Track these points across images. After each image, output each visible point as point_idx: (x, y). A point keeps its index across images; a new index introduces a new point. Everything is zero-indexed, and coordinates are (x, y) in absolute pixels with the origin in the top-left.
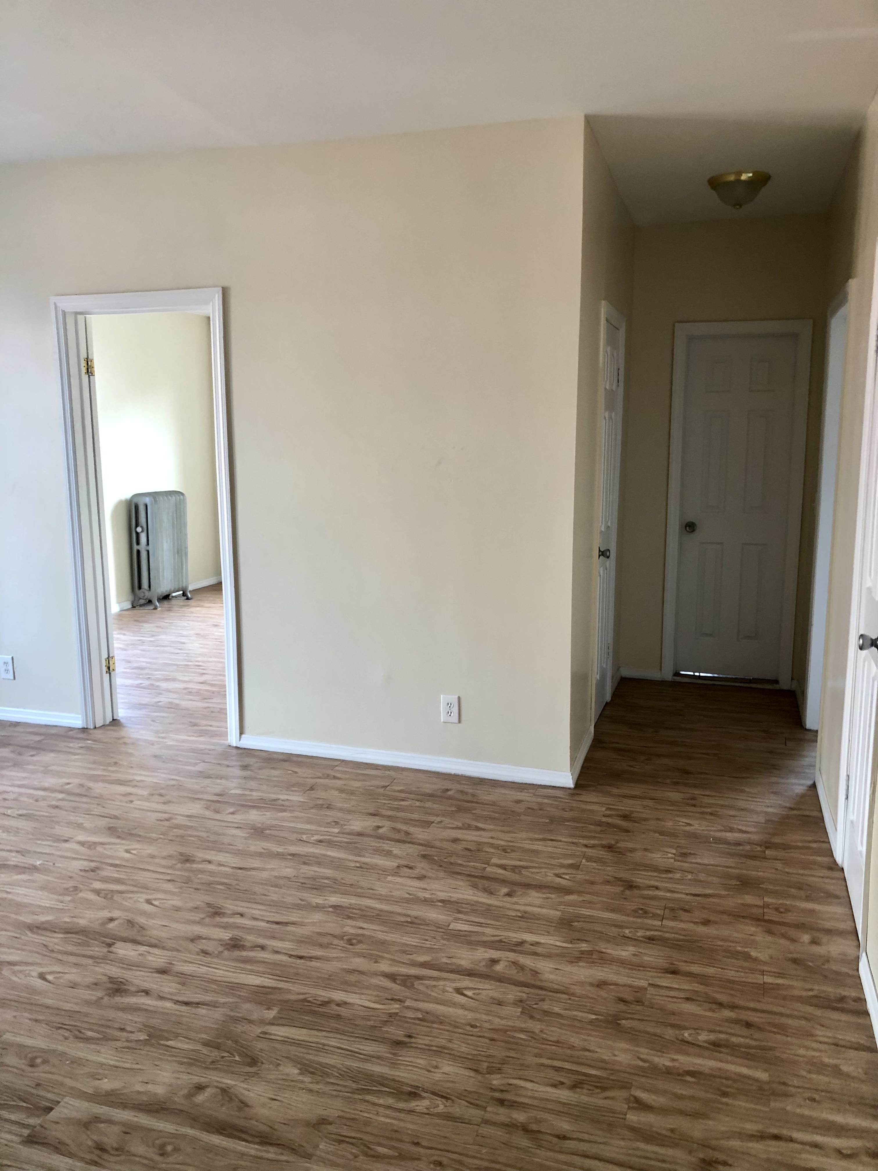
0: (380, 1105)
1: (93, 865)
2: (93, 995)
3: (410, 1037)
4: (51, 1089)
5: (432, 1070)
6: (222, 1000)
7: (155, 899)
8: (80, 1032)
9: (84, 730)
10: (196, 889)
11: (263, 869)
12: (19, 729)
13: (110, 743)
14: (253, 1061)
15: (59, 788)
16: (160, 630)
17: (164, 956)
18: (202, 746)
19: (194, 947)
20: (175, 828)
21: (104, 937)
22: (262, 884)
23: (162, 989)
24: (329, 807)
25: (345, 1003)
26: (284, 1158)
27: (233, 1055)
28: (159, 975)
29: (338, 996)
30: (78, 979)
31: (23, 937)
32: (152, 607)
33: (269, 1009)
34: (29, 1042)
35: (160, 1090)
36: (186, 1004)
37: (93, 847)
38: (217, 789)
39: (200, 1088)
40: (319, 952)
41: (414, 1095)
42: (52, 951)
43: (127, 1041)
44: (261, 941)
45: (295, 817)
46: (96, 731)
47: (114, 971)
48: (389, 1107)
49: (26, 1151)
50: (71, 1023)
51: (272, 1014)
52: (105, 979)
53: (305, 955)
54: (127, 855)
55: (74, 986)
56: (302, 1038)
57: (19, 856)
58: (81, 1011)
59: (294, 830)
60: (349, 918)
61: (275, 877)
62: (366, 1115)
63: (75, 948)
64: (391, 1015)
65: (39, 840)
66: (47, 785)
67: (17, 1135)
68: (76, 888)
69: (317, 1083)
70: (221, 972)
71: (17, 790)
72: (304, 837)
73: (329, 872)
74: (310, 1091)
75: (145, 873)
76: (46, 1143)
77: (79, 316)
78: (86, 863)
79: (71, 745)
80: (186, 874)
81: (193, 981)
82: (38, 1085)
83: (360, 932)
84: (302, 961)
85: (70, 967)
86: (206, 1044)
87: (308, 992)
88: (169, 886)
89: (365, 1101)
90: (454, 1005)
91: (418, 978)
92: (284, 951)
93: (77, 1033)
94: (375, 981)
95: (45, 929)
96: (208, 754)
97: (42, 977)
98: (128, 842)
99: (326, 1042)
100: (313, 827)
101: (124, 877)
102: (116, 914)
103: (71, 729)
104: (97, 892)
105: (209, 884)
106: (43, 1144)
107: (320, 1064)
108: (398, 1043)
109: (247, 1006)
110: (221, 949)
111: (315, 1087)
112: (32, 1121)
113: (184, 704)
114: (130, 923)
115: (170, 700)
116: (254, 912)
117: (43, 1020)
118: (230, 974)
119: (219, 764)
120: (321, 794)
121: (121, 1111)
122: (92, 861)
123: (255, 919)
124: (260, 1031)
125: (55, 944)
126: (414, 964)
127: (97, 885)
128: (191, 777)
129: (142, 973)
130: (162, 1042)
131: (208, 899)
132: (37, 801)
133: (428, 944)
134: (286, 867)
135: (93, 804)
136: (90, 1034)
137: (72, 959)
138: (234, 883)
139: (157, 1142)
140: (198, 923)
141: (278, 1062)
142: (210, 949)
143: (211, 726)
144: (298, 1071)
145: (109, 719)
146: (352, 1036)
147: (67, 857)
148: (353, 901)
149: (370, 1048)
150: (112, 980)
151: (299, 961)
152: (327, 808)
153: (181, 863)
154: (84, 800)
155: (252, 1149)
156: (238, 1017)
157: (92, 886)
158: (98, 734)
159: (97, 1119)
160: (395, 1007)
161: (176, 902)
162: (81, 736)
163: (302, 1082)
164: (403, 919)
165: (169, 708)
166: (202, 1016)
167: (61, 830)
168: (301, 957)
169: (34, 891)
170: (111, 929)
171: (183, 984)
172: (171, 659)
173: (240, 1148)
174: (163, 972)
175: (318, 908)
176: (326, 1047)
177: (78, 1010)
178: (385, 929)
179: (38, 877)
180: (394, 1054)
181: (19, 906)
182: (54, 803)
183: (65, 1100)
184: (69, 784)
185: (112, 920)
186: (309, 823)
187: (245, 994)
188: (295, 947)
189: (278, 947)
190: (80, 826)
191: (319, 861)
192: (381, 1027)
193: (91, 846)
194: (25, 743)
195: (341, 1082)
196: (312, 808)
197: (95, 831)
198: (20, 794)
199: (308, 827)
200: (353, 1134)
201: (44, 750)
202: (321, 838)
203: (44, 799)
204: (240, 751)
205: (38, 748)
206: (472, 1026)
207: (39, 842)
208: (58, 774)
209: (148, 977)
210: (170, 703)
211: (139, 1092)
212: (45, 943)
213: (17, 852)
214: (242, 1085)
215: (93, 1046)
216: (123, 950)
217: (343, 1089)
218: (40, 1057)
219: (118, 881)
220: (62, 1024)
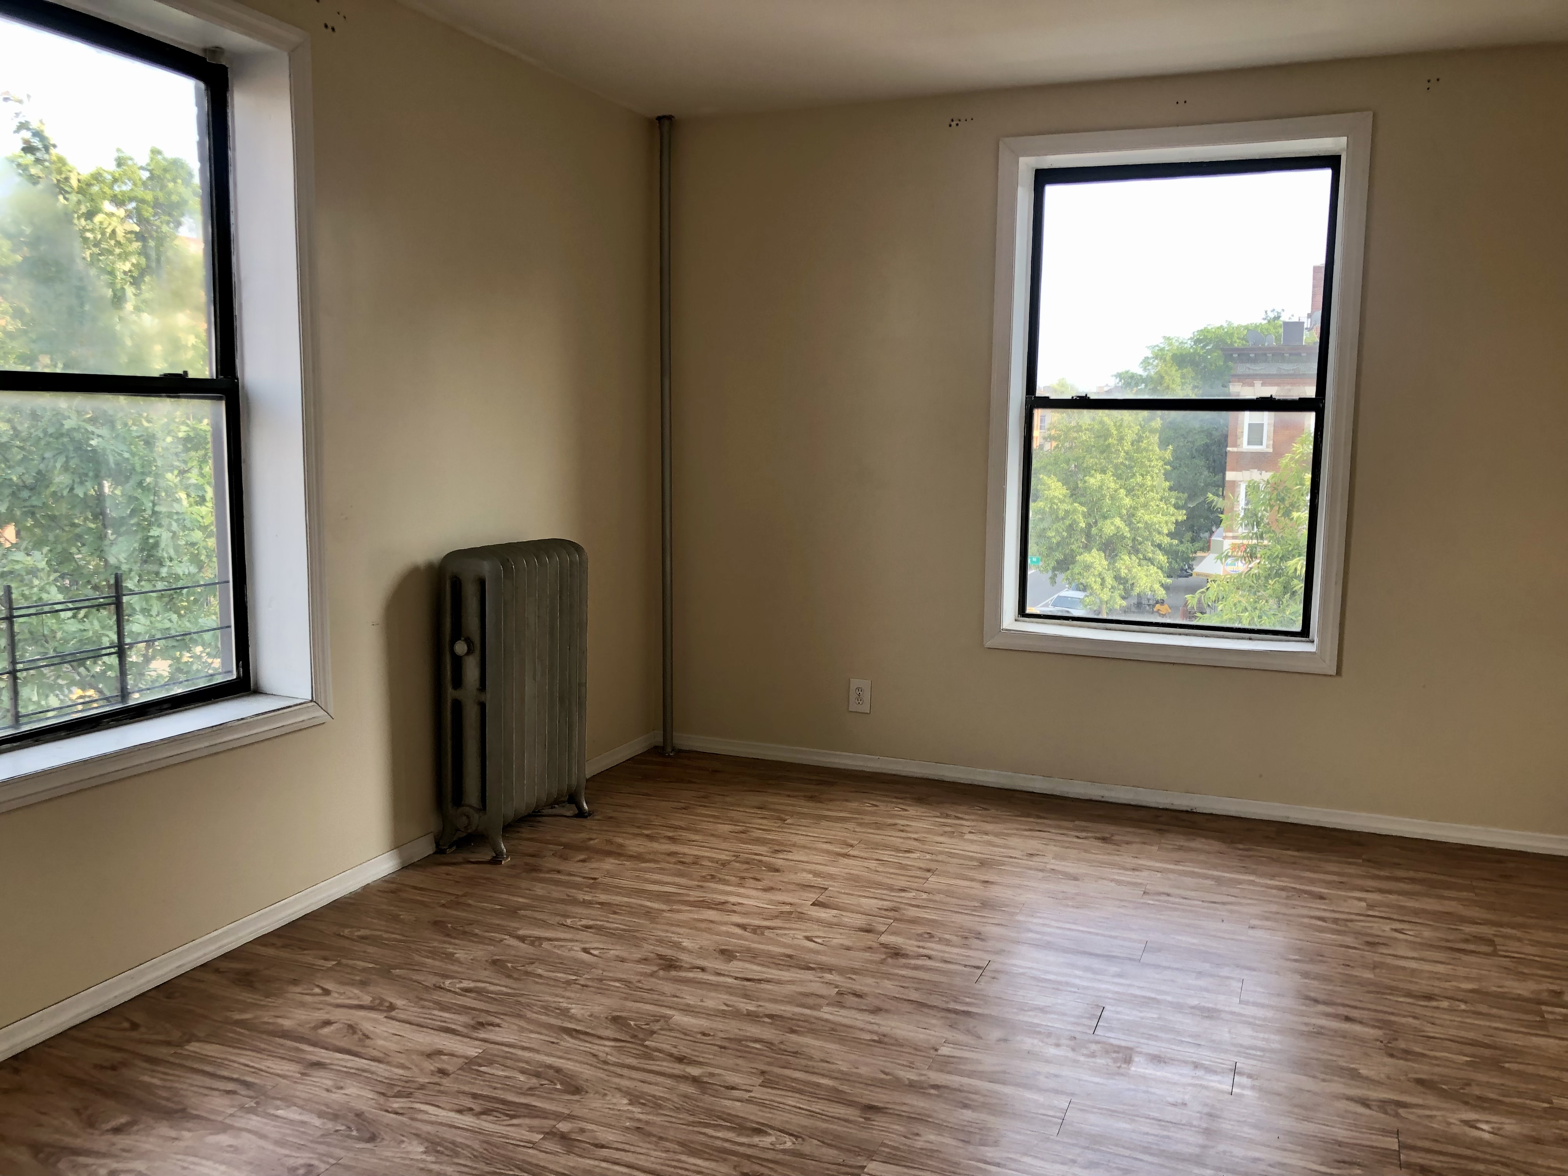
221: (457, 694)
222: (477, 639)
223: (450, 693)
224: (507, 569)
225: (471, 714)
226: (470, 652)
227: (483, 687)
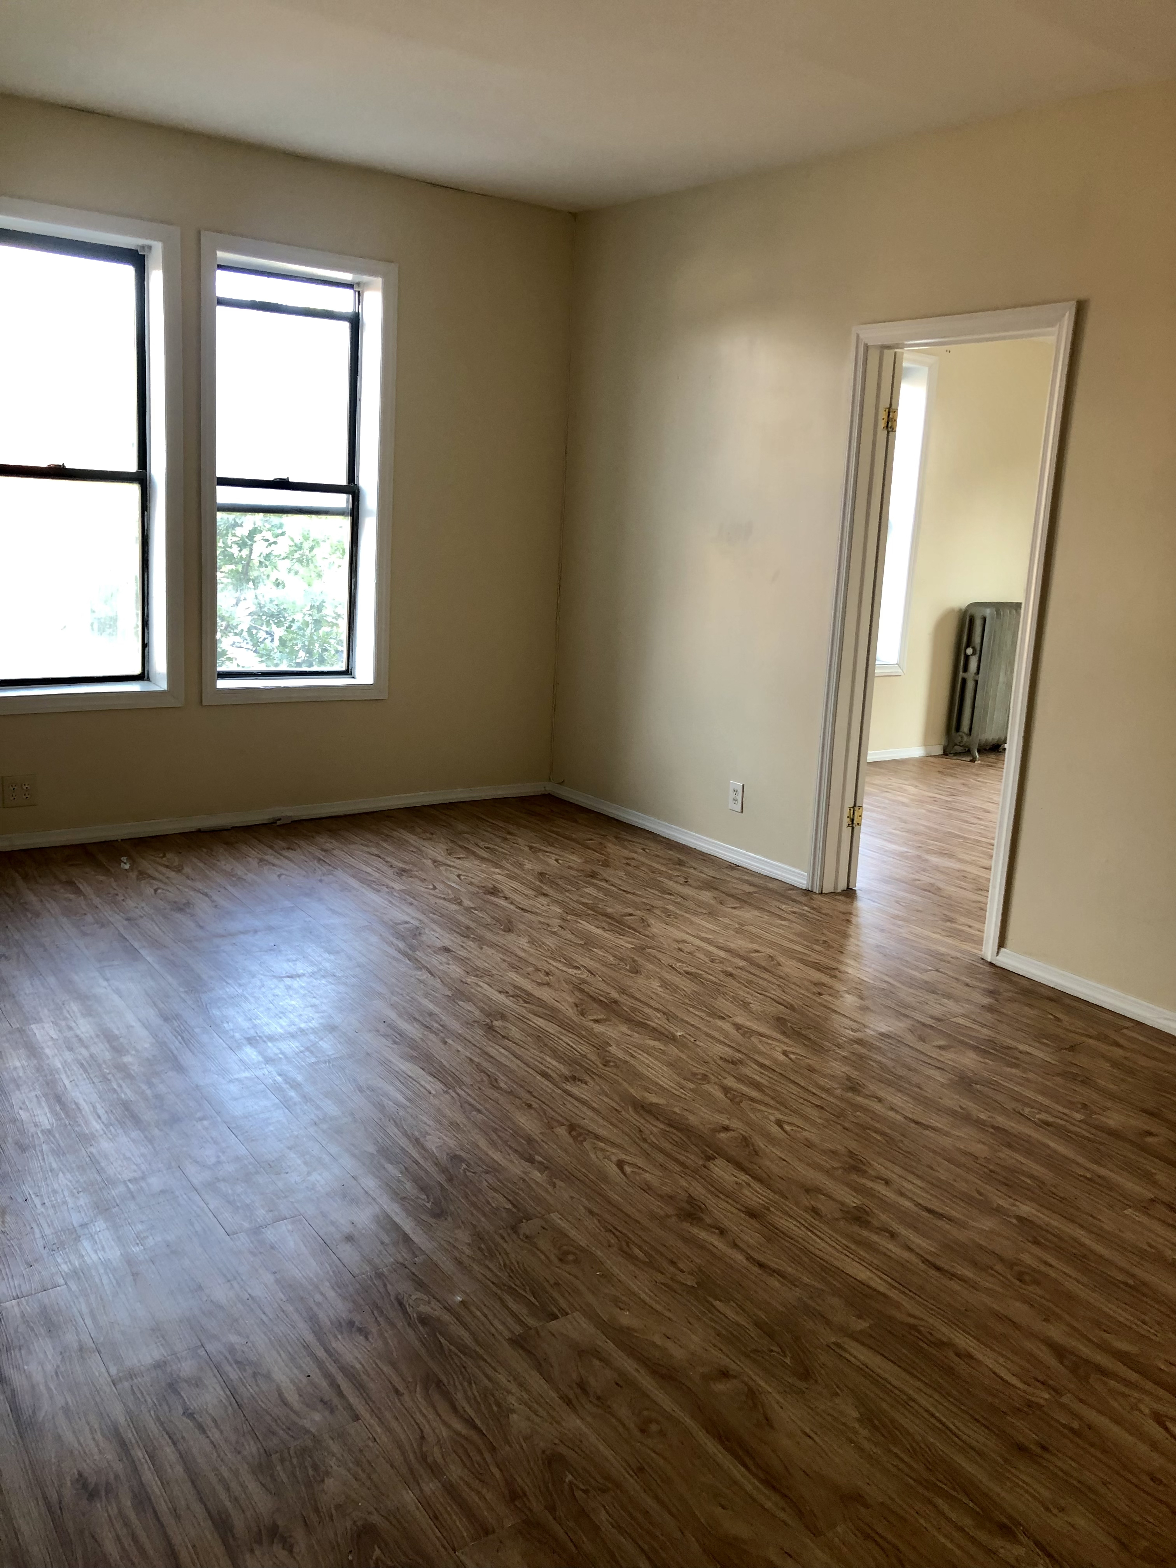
0: (949, 1520)
1: (738, 1056)
2: (662, 1208)
3: (1044, 1448)
4: (567, 1295)
5: (1055, 1511)
6: (806, 1280)
7: (789, 1124)
8: (628, 1246)
9: (807, 892)
10: (844, 1128)
11: (947, 1134)
12: (735, 874)
13: (831, 917)
14: (806, 1374)
15: (742, 953)
16: (966, 789)
17: (765, 1197)
18: (943, 950)
19: (805, 1201)
20: (857, 1043)
21: (707, 1146)
22: (934, 1152)
23: (742, 1235)
24: (1086, 1082)
25: (970, 1356)
26: (782, 1515)
27: (784, 1352)
28: (747, 1218)
29: (963, 1341)
30: (655, 1182)
31: (623, 1113)
32: (969, 759)
33: (859, 1317)
34: (573, 1233)
35: (678, 1354)
36: (761, 1265)
37: (748, 1035)
38: (937, 1011)
39: (725, 1374)
40: (968, 1272)
41: (1006, 1531)
42: (645, 1140)
43: (672, 1279)
44: (895, 1226)
45: (1027, 1080)
46: (820, 897)
47: (698, 1190)
48: (961, 1529)
49: (509, 1353)
50: (625, 1231)
51: (863, 1325)
52: (684, 1195)
53: (946, 1267)
54: (782, 1058)
55: (647, 1188)
56: (887, 1376)
57: (664, 1018)
58: (642, 1221)
59: (1017, 1098)
60: (1036, 1242)
61: (959, 1150)
62: (922, 1521)
63: (670, 1146)
64: (1030, 1404)
65: (694, 1007)
66: (732, 946)
67: (508, 1329)
68: (705, 1077)
69: (876, 1445)
70: (823, 1244)
71: (698, 942)
72: (1027, 1111)
73: (1038, 1169)
74: (860, 1449)
75: (792, 1086)
76: (531, 1353)
77: (886, 351)
78: (730, 1051)
79: (784, 907)
80: (843, 1106)
81: (783, 1241)
82: (557, 1284)
83: (1043, 1268)
84: (937, 1274)
85: (655, 1166)
86: (758, 1324)
87: (926, 1318)
88: (813, 1113)
89: (930, 1502)
90: (1141, 1435)
91: (1103, 1372)
92: (918, 1250)
93: (624, 1244)
94: (1029, 1345)
95: (649, 1112)
96: (949, 962)
97: (620, 1164)
98: (791, 1043)
99: (916, 1396)
100: (1046, 1102)
101: (765, 1083)
102: (734, 1124)
103: (794, 888)
104: (726, 1090)
105: (864, 1127)
106: (528, 1352)
107: (892, 1421)
108: (1021, 1449)
109: (835, 1301)
110: (838, 1215)
111: (867, 1445)
112: (531, 1322)
113: (950, 890)
114: (745, 1141)
115: (932, 881)
116: (905, 1184)
117: (598, 1215)
118: (834, 1252)
119: (956, 979)
120: (1083, 1060)
121: (625, 1358)
122: (739, 1051)
123: (902, 1194)
124: (833, 1340)
125: (652, 1133)
126: (1103, 1347)
127: (730, 1082)
128: (911, 986)
129: (729, 1207)
130: (711, 1299)
131: (853, 1145)
132: (713, 961)
133: (1144, 1329)
134: (980, 1142)
135: (773, 984)
136: (636, 1251)
137: (660, 1158)
138: (897, 1136)
139: (645, 1413)
140: (828, 1172)
141: (839, 1391)
142: (823, 1210)
143: (970, 927)
144: (859, 1416)
145: (842, 886)
146: (955, 1405)
147: (713, 1038)
148: (1055, 1222)
149: (976, 1435)
150: (691, 1200)
151: (933, 1272)
152: (1082, 1081)
153: (843, 1090)
154: (766, 976)
155: (750, 1484)
156: (814, 1309)
157: (725, 1081)
158: (819, 901)
159: (596, 1353)
160: (1043, 1396)
161: (811, 1134)
162: (803, 899)
163: (856, 1433)
164: (1120, 1277)
165: (925, 890)
166: (772, 1289)
167: (723, 1004)
168: (938, 1269)
169: (660, 1065)
170: (719, 1139)
171: (769, 1240)
172: (960, 829)
173: (735, 1472)
174: (752, 1214)
175: (998, 1211)
176: (912, 1404)
177: (638, 1219)
178: (1085, 1280)
179: (673, 1050)
180: (1006, 1460)
181: (635, 1076)
182: (730, 969)
183: (575, 1314)
184: (758, 951)
185: (726, 1129)
186: (1043, 1094)
187: (838, 1285)
188: (938, 1252)
189: (913, 1242)
190: (745, 1005)
191: (1028, 1148)
192: (1005, 1413)
193: (747, 1032)
194: (733, 892)
195: (906, 1459)
196: (1058, 1075)
197: (758, 1018)
198: (699, 948)
199: (1040, 1098)
200: (890, 1537)
201: (750, 904)
202: (1051, 1119)
203: (722, 961)
204: (993, 970)
205: (744, 900)
206: (1154, 1479)
207: (691, 1009)
208: (753, 938)
209: (732, 1213)
210: (932, 885)
211: (654, 1345)
212: (642, 1128)
213: (664, 1013)
214: (777, 1396)
215: (631, 1267)
216: (721, 1171)
217: (906, 1470)
218: (574, 1254)
219: (757, 1086)
220: (614, 1228)
221: (965, 675)
222: (978, 648)
223: (961, 674)
224: (998, 614)
225: (970, 685)
226: (974, 654)
227: (978, 672)
